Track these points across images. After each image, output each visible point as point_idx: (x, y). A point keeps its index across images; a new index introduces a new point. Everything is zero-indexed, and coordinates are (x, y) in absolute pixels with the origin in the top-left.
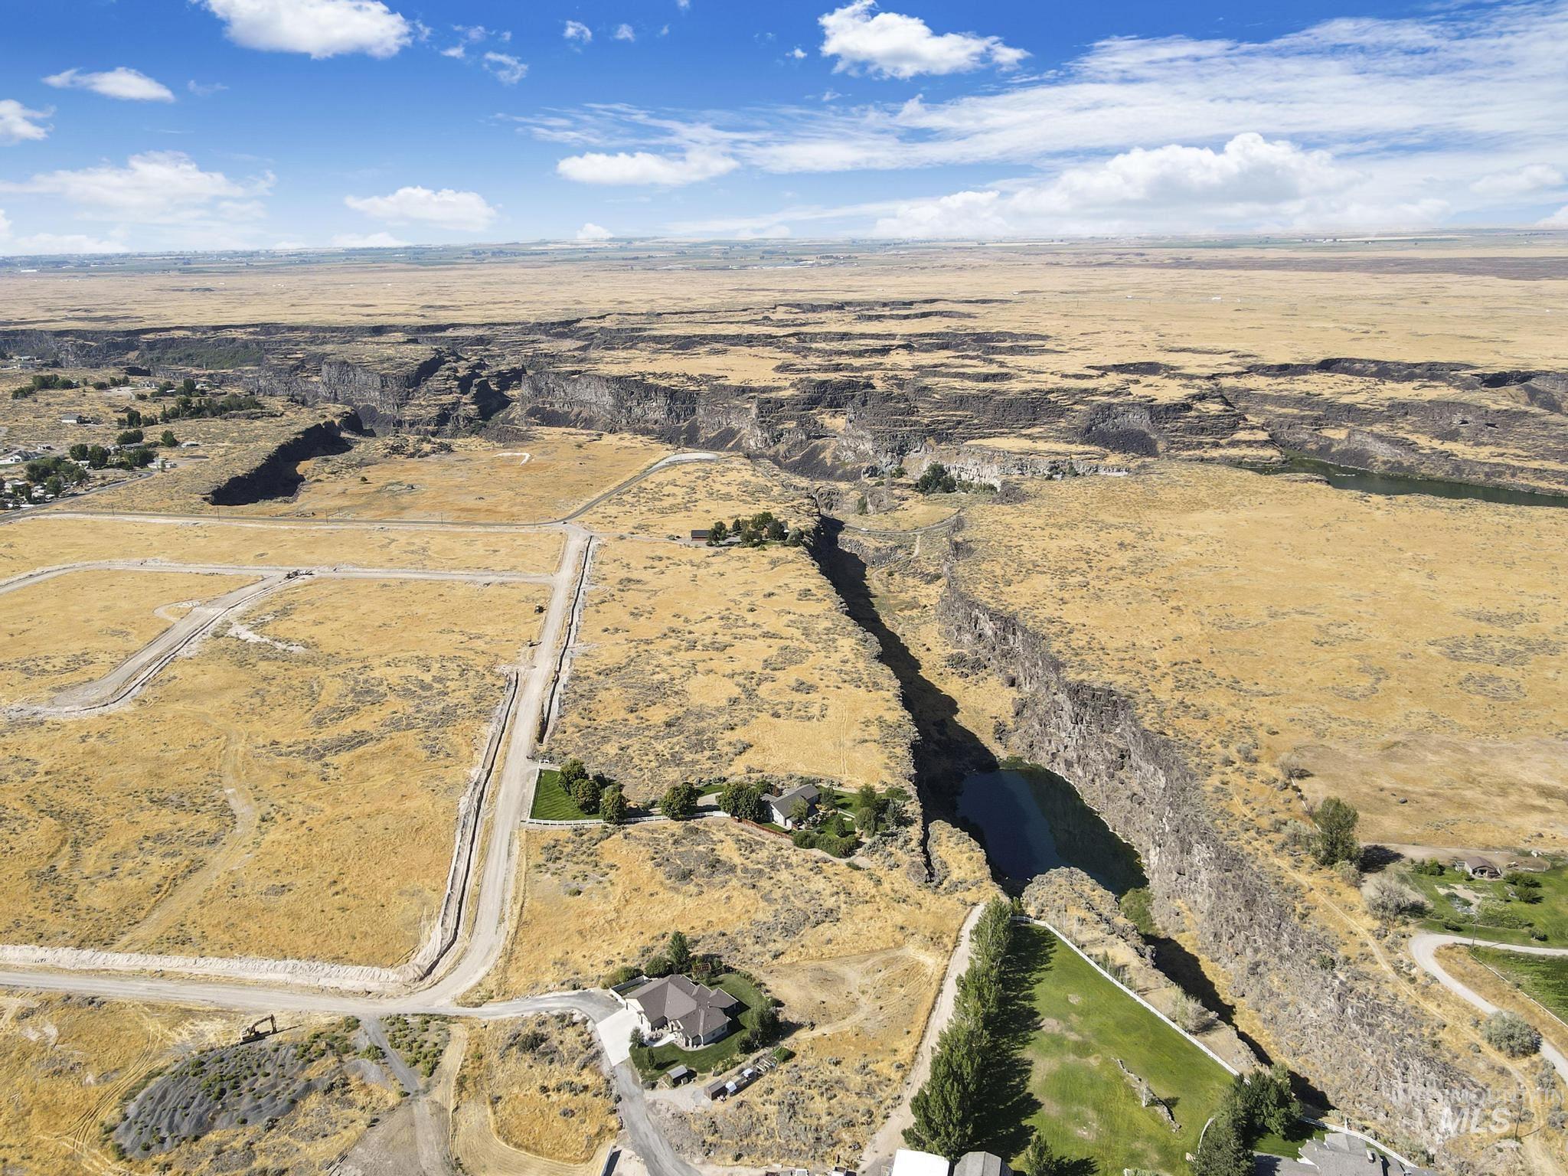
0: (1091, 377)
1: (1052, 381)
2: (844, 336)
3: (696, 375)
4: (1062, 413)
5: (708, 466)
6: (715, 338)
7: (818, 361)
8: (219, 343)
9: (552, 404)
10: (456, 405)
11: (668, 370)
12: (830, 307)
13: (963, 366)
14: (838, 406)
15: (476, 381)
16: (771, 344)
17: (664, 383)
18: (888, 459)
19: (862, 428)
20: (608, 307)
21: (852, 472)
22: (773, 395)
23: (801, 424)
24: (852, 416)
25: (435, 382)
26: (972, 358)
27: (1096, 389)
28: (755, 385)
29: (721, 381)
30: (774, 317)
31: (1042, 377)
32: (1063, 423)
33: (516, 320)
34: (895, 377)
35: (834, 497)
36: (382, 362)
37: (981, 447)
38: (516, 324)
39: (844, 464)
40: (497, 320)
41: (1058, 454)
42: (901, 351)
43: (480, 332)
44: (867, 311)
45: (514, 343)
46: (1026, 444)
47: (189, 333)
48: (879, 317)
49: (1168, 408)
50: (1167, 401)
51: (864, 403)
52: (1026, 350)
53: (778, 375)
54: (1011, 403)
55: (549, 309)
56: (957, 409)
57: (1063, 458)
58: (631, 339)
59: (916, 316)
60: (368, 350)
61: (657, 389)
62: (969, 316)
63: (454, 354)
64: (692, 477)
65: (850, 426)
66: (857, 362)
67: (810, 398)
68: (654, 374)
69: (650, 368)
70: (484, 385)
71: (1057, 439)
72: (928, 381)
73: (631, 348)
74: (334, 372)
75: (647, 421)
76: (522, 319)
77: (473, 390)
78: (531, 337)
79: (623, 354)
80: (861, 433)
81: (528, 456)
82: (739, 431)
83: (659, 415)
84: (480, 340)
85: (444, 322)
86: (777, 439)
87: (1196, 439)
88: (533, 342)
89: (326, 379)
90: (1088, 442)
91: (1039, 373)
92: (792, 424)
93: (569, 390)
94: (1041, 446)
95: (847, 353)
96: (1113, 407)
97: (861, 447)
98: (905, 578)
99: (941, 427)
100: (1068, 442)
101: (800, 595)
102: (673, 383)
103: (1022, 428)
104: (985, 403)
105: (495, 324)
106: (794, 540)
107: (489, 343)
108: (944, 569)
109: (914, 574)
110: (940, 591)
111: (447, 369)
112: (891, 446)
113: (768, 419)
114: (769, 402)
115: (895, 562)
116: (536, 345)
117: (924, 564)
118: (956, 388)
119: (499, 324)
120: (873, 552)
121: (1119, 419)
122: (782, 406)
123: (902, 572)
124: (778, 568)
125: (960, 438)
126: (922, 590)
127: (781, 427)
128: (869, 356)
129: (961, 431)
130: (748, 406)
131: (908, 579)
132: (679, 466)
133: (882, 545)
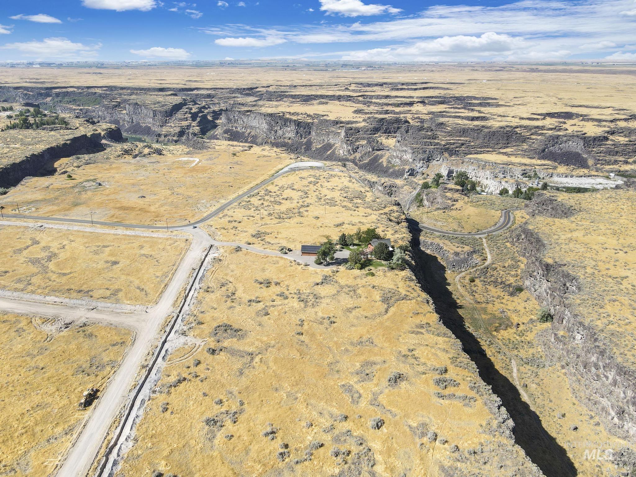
0: (538, 119)
1: (515, 122)
2: (387, 97)
3: (312, 114)
4: (524, 140)
5: (317, 173)
6: (322, 97)
7: (376, 108)
8: (89, 94)
9: (236, 128)
10: (188, 127)
11: (297, 111)
12: (376, 85)
13: (456, 112)
14: (390, 132)
15: (200, 115)
16: (350, 100)
17: (294, 118)
18: (421, 164)
19: (406, 145)
20: (271, 82)
21: (398, 171)
22: (354, 125)
23: (369, 142)
24: (400, 139)
25: (179, 115)
26: (459, 109)
27: (543, 127)
28: (343, 120)
29: (325, 118)
30: (350, 88)
31: (509, 119)
32: (525, 146)
33: (227, 87)
34: (418, 118)
35: (393, 189)
36: (155, 104)
37: (478, 160)
38: (227, 89)
39: (394, 166)
40: (219, 87)
41: (525, 165)
42: (419, 104)
43: (209, 92)
44: (395, 87)
45: (225, 98)
46: (505, 158)
47: (75, 90)
48: (402, 89)
49: (595, 139)
50: (593, 135)
51: (407, 132)
52: (489, 105)
53: (355, 115)
54: (494, 133)
55: (245, 83)
56: (461, 136)
57: (530, 168)
58: (280, 96)
59: (420, 89)
60: (149, 99)
61: (290, 121)
62: (447, 89)
63: (194, 101)
64: (305, 182)
65: (398, 144)
66: (397, 109)
67: (374, 128)
68: (290, 113)
69: (288, 110)
70: (205, 117)
71: (523, 156)
72: (442, 120)
73: (280, 100)
74: (131, 108)
75: (285, 138)
76: (230, 87)
77: (198, 119)
78: (233, 95)
79: (275, 103)
80: (405, 148)
81: (197, 160)
82: (334, 145)
83: (292, 135)
84: (209, 96)
85: (193, 87)
86: (355, 150)
87: (613, 158)
88: (234, 97)
89: (128, 112)
90: (543, 158)
91: (504, 116)
92: (364, 142)
93: (245, 120)
94: (513, 159)
95: (391, 105)
96: (558, 137)
97: (405, 157)
98: (488, 286)
99: (452, 146)
100: (531, 158)
101: (438, 382)
102: (299, 118)
103: (500, 148)
104: (478, 133)
105: (217, 89)
106: (400, 262)
107: (213, 98)
108: (527, 283)
109: (495, 283)
110: (527, 306)
111: (187, 108)
112: (422, 157)
113: (351, 139)
114: (351, 129)
115: (473, 267)
116: (236, 99)
117: (502, 273)
118: (460, 124)
119: (219, 89)
120: (452, 256)
121: (563, 145)
122: (359, 132)
123: (482, 278)
124: (392, 310)
125: (464, 153)
126: (508, 303)
127: (358, 143)
128: (403, 107)
129: (464, 149)
130: (339, 131)
131: (491, 288)
132: (297, 172)
133: (459, 250)
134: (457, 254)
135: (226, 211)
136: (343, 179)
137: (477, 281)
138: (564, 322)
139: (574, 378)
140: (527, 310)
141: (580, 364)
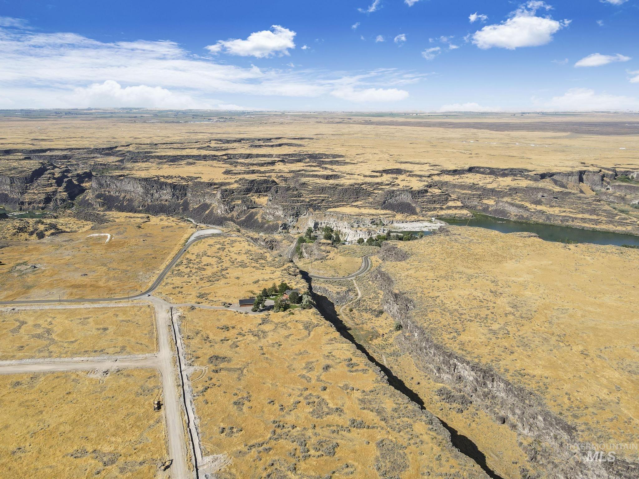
0: (377, 176)
1: (361, 180)
2: (250, 156)
3: (185, 176)
4: (369, 194)
5: (221, 240)
6: (188, 157)
7: (243, 168)
9: (109, 192)
10: (55, 193)
11: (171, 174)
12: (235, 141)
13: (313, 171)
14: (260, 192)
15: (66, 180)
16: (215, 159)
17: (169, 181)
18: (291, 219)
19: (277, 204)
20: (130, 140)
21: (273, 226)
22: (228, 187)
23: (244, 202)
24: (271, 198)
25: (42, 180)
26: (314, 166)
27: (382, 183)
28: (217, 182)
29: (199, 180)
30: (211, 145)
31: (356, 177)
32: (371, 200)
33: (84, 147)
34: (281, 176)
35: (274, 243)
36: (10, 170)
37: (337, 213)
38: (83, 149)
39: (268, 221)
40: (73, 147)
41: (373, 215)
42: (280, 163)
43: (65, 153)
44: (254, 143)
45: (84, 158)
46: (357, 210)
48: (260, 146)
49: (419, 192)
50: (417, 189)
51: (277, 192)
52: (337, 163)
53: (226, 176)
54: (346, 190)
55: (100, 141)
56: (320, 194)
57: (376, 217)
58: (146, 157)
59: (277, 146)
61: (166, 184)
62: (300, 145)
63: (52, 165)
64: (215, 249)
65: (270, 203)
66: (262, 169)
67: (247, 189)
68: (164, 176)
69: (160, 173)
70: (70, 182)
71: (370, 207)
72: (304, 180)
73: (146, 161)
75: (162, 200)
76: (87, 146)
77: (64, 185)
78: (92, 155)
79: (144, 165)
80: (276, 206)
81: (109, 236)
82: (210, 205)
83: (168, 197)
84: (65, 157)
85: (44, 147)
86: (232, 209)
87: (433, 206)
88: (93, 158)
90: (385, 208)
91: (352, 174)
92: (239, 202)
93: (118, 185)
94: (363, 211)
95: (256, 164)
96: (393, 192)
97: (277, 213)
98: (361, 313)
99: (315, 202)
100: (376, 209)
101: (348, 366)
102: (174, 181)
103: (352, 202)
104: (334, 191)
105: (72, 149)
106: (308, 303)
107: (70, 159)
108: (385, 307)
109: (366, 310)
110: (387, 323)
111: (49, 174)
112: (292, 213)
113: (227, 199)
114: (227, 191)
115: (350, 301)
116: (95, 159)
117: (369, 303)
118: (318, 183)
119: (75, 149)
120: (335, 295)
121: (397, 197)
122: (233, 193)
123: (357, 308)
124: (312, 333)
125: (325, 208)
126: (375, 322)
127: (233, 203)
128: (267, 166)
129: (324, 204)
130: (215, 192)
131: (364, 314)
133: (339, 290)
134: (338, 293)
135: (165, 280)
136: (243, 244)
137: (354, 310)
138: (408, 328)
139: (416, 358)
140: (387, 324)
141: (418, 349)
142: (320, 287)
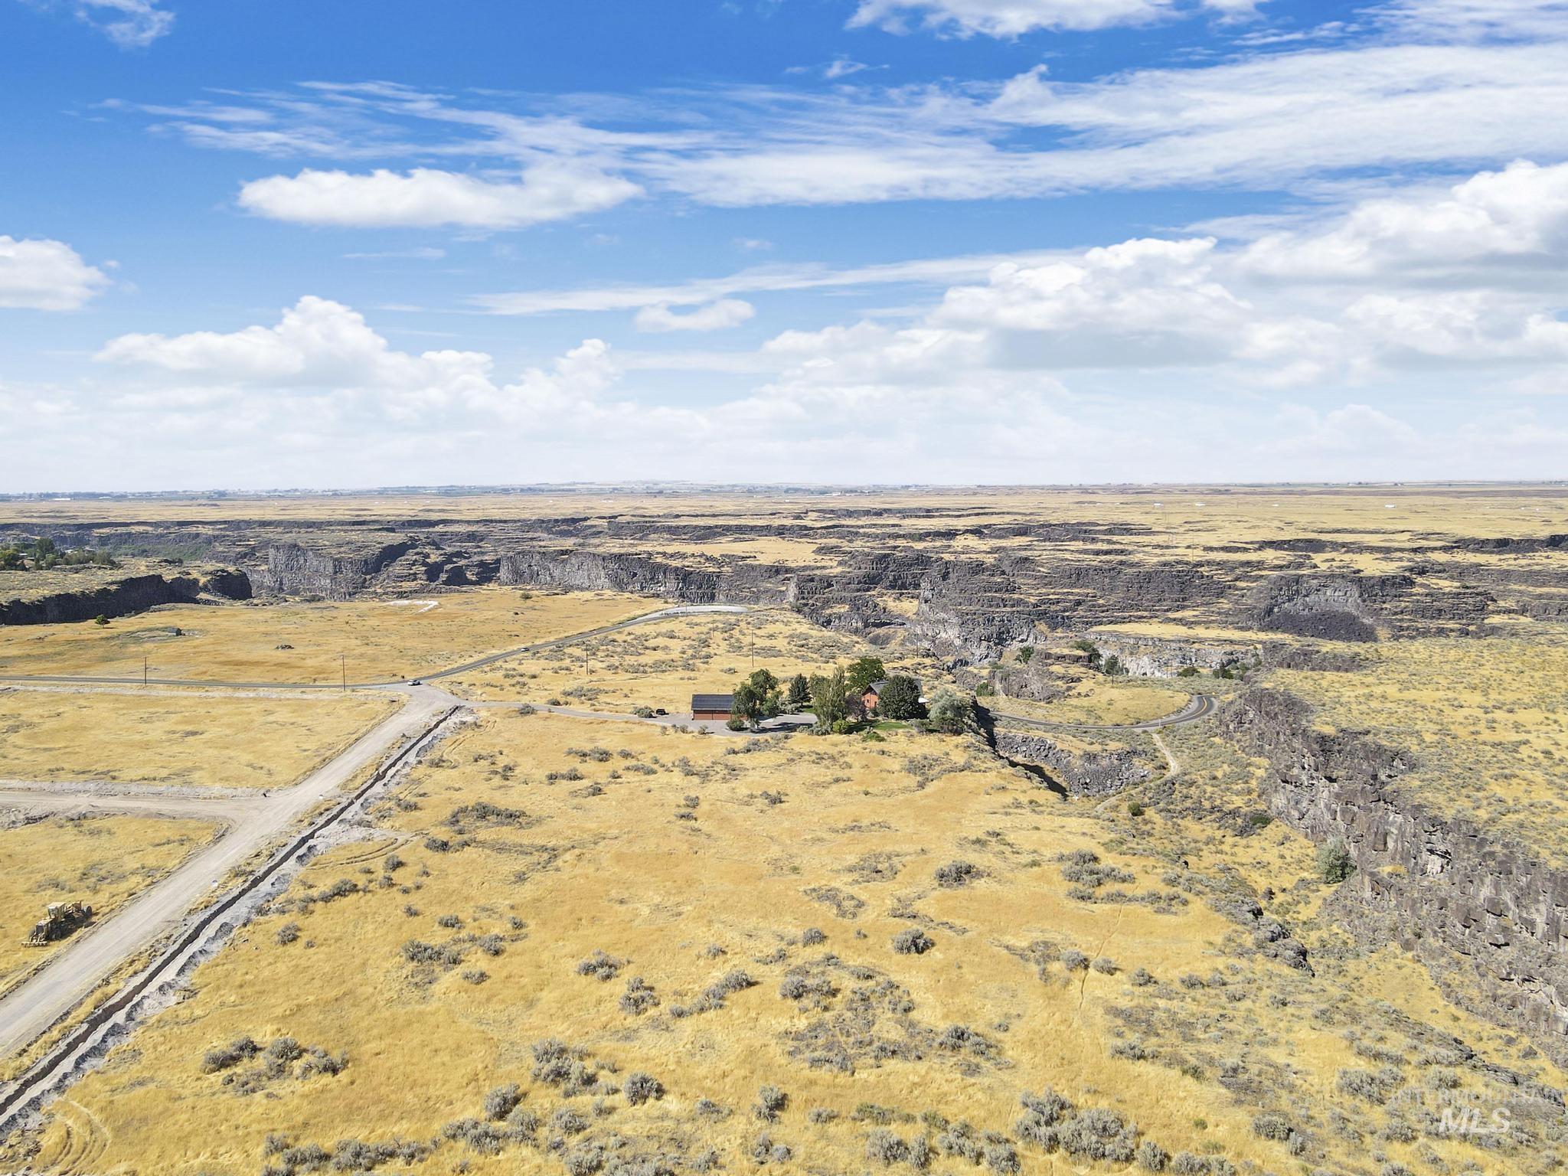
0: (1246, 550)
1: (1195, 556)
2: (893, 526)
3: (717, 555)
4: (1221, 590)
5: (732, 618)
6: (743, 528)
8: (181, 538)
11: (682, 552)
13: (1057, 546)
14: (903, 586)
15: (448, 567)
17: (675, 564)
18: (983, 650)
19: (944, 608)
20: (621, 511)
22: (817, 573)
23: (856, 607)
24: (928, 594)
25: (397, 568)
27: (1260, 563)
28: (792, 565)
29: (748, 561)
31: (1179, 551)
32: (1225, 604)
33: (518, 518)
36: (340, 546)
37: (1118, 635)
38: (515, 521)
40: (496, 517)
41: (1232, 642)
42: (969, 536)
43: (473, 528)
44: (911, 513)
45: (510, 540)
46: (1182, 631)
47: (150, 529)
48: (926, 516)
49: (1383, 581)
50: (1378, 574)
51: (945, 578)
52: (1130, 532)
53: (819, 557)
54: (1149, 577)
56: (1072, 586)
57: (1243, 649)
59: (970, 515)
60: (328, 537)
61: (666, 569)
62: (1033, 514)
63: (434, 543)
64: (702, 629)
65: (925, 608)
66: (919, 546)
67: (867, 576)
68: (664, 555)
69: (660, 549)
70: (457, 573)
71: (1224, 624)
72: (1026, 553)
73: (640, 538)
74: (282, 557)
76: (523, 517)
77: (442, 576)
78: (530, 535)
79: (629, 541)
80: (943, 615)
81: (434, 603)
84: (472, 537)
85: (435, 519)
87: (1434, 624)
88: (532, 539)
89: (272, 566)
90: (1272, 627)
91: (1167, 547)
92: (843, 609)
93: (557, 573)
94: (1200, 632)
95: (903, 536)
96: (1298, 580)
97: (943, 635)
98: (1179, 821)
99: (1053, 608)
100: (1241, 629)
101: (1074, 877)
102: (687, 564)
103: (1167, 610)
104: (1112, 578)
105: (491, 521)
106: (949, 714)
107: (482, 540)
108: (1279, 801)
109: (1198, 812)
110: (1287, 854)
111: (417, 554)
112: (986, 633)
113: (811, 602)
114: (812, 580)
115: (1136, 785)
116: (535, 543)
117: (1209, 789)
118: (1066, 560)
119: (496, 521)
120: (1079, 763)
121: (1312, 597)
122: (830, 585)
123: (1162, 805)
124: (936, 784)
125: (1083, 622)
126: (1236, 849)
127: (828, 612)
128: (933, 540)
129: (1082, 613)
130: (784, 588)
131: (1189, 823)
132: (681, 619)
133: (1096, 748)
134: (1091, 757)
135: (498, 664)
137: (1150, 813)
138: (1391, 844)
140: (1289, 860)
142: (1024, 741)
